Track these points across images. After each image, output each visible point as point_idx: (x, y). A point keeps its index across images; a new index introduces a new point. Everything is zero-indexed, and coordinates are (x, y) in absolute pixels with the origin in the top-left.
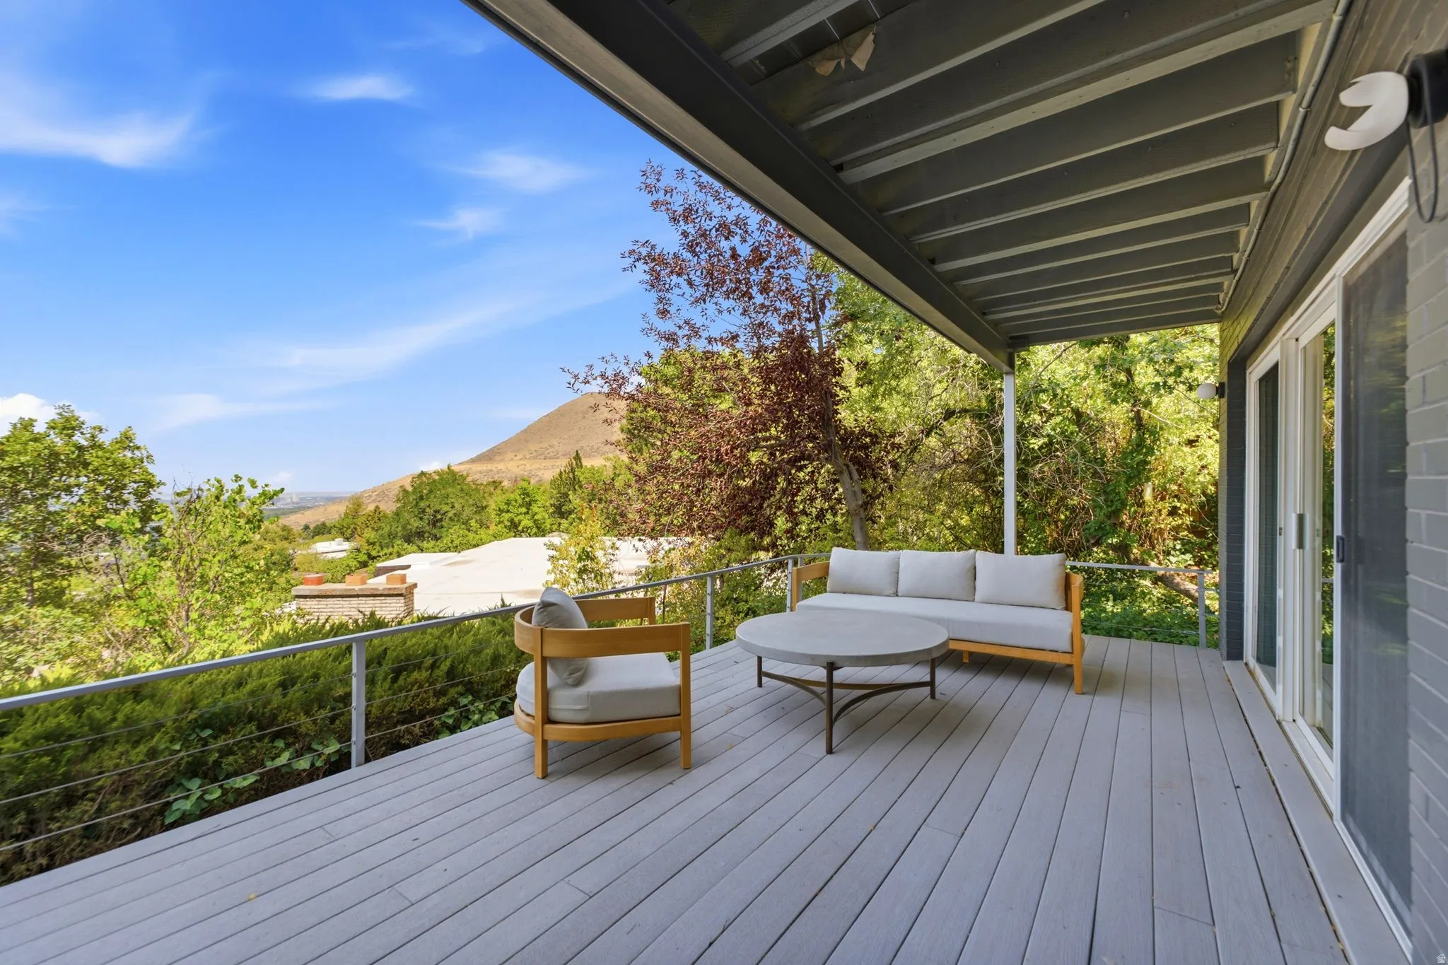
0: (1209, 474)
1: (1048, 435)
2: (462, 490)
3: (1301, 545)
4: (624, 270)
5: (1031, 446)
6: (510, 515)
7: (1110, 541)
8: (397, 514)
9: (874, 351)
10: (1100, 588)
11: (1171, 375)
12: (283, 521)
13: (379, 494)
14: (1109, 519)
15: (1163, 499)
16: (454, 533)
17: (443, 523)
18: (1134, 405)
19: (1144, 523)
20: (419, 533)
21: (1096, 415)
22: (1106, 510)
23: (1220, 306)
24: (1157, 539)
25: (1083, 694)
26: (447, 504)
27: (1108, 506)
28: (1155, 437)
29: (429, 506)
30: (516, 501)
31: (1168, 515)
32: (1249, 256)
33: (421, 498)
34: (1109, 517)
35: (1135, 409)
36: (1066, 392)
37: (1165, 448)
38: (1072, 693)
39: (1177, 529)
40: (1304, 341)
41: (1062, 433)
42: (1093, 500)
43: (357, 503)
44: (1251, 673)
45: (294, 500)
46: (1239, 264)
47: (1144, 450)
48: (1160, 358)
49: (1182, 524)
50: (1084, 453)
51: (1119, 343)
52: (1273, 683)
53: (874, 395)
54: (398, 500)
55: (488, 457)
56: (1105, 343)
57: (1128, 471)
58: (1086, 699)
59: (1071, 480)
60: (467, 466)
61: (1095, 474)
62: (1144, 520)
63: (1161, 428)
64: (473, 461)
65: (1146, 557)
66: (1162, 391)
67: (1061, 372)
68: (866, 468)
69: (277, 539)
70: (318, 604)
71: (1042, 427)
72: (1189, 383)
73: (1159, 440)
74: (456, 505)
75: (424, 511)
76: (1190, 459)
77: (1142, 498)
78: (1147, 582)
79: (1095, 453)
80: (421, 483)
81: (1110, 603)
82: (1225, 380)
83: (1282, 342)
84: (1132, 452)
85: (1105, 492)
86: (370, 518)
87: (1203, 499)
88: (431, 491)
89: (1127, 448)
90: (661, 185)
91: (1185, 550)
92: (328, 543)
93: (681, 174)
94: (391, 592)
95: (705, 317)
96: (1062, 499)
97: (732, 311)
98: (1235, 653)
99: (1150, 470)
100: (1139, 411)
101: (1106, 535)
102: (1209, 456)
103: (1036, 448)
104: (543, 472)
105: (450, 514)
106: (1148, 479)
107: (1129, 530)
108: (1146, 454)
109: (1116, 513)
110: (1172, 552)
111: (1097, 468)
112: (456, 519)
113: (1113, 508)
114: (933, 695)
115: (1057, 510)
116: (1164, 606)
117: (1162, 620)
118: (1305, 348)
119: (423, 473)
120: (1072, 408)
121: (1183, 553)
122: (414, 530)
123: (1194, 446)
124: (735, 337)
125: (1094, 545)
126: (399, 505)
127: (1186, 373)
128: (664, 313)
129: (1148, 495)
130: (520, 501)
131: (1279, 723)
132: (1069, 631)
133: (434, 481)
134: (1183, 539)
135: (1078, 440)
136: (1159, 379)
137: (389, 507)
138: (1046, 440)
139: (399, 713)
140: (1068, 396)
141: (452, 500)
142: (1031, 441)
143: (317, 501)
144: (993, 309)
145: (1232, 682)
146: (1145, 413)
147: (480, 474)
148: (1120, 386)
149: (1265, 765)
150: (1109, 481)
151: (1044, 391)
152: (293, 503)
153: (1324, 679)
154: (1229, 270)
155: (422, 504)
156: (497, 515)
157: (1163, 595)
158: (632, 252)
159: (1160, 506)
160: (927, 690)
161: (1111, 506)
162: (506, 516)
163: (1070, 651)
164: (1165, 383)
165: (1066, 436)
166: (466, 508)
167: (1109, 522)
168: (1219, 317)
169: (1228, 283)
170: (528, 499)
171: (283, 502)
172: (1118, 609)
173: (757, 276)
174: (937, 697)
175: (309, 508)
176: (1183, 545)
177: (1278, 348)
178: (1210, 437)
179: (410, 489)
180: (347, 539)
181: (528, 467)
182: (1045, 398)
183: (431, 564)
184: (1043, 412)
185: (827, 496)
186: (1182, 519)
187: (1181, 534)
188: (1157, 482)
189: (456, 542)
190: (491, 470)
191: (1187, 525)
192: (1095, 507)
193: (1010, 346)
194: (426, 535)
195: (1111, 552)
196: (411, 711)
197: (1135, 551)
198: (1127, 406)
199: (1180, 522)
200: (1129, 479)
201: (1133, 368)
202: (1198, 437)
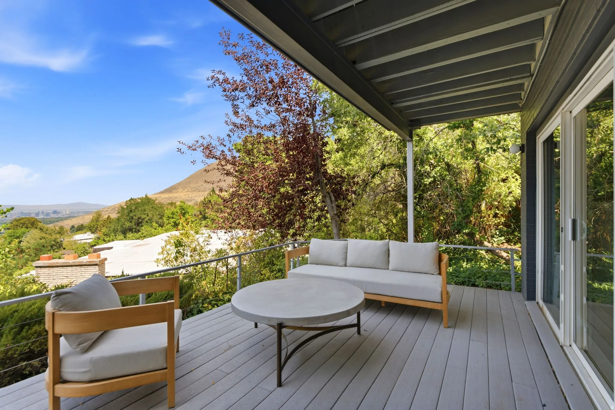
0: (513, 196)
1: (434, 177)
2: (152, 207)
3: (574, 238)
4: (209, 87)
5: (425, 183)
6: (174, 220)
7: (464, 231)
8: (118, 219)
9: (344, 132)
10: (460, 255)
11: (494, 143)
12: (60, 224)
13: (112, 210)
14: (464, 220)
15: (490, 209)
16: (145, 229)
17: (143, 224)
18: (476, 160)
19: (481, 221)
20: (130, 229)
21: (457, 166)
22: (462, 215)
23: (521, 101)
24: (488, 230)
25: (448, 327)
26: (145, 214)
27: (463, 213)
28: (486, 177)
29: (135, 216)
30: (177, 212)
31: (493, 217)
32: (541, 63)
33: (131, 211)
34: (464, 218)
35: (477, 162)
36: (442, 154)
37: (491, 183)
38: (442, 327)
39: (497, 225)
40: (575, 113)
41: (440, 175)
42: (456, 210)
43: (99, 215)
44: (541, 309)
45: (67, 213)
46: (535, 71)
47: (481, 184)
48: (489, 134)
49: (500, 222)
50: (451, 185)
51: (469, 127)
52: (558, 324)
53: (345, 156)
54: (119, 212)
55: (170, 190)
56: (461, 127)
57: (473, 195)
58: (450, 330)
59: (445, 199)
60: (159, 195)
61: (457, 196)
62: (481, 220)
63: (490, 172)
64: (162, 193)
65: (482, 239)
66: (490, 153)
67: (439, 143)
68: (339, 194)
69: (52, 233)
70: (49, 271)
71: (430, 173)
72: (504, 148)
73: (488, 178)
74: (149, 215)
75: (132, 218)
76: (503, 189)
77: (480, 209)
78: (483, 252)
79: (457, 186)
80: (131, 204)
81: (465, 263)
82: (525, 142)
83: (562, 113)
84: (475, 185)
85: (462, 206)
86: (105, 222)
87: (510, 209)
88: (136, 208)
89: (473, 183)
90: (230, 41)
91: (501, 235)
92: (83, 235)
93: (242, 37)
94: (91, 263)
95: (258, 116)
96: (442, 209)
97: (271, 112)
98: (531, 296)
99: (484, 195)
100: (478, 163)
101: (463, 228)
102: (513, 187)
103: (428, 183)
104: (198, 198)
105: (146, 219)
106: (483, 199)
107: (474, 225)
108: (482, 186)
109: (468, 217)
110: (495, 236)
111: (458, 193)
112: (149, 222)
113: (466, 214)
114: (359, 332)
115: (439, 215)
116: (491, 264)
117: (491, 272)
118: (575, 117)
119: (132, 199)
120: (445, 162)
121: (500, 237)
122: (127, 227)
123: (506, 182)
124: (273, 126)
125: (457, 233)
126: (119, 215)
127: (502, 143)
128: (236, 113)
129: (483, 207)
130: (179, 212)
131: (562, 347)
132: (440, 290)
133: (138, 203)
134: (500, 229)
135: (448, 179)
136: (488, 146)
137: (114, 216)
138: (432, 179)
139: (20, 355)
140: (443, 156)
141: (148, 212)
142: (425, 180)
143: (79, 213)
144: (397, 101)
145: (531, 315)
146: (482, 164)
147: (164, 199)
148: (469, 150)
149: (559, 383)
150: (464, 200)
151: (431, 153)
152: (67, 215)
153: (588, 320)
154: (529, 74)
155: (131, 215)
156: (167, 219)
157: (491, 258)
158: (213, 77)
159: (489, 212)
160: (355, 329)
161: (465, 213)
162: (172, 220)
163: (441, 302)
164: (492, 148)
165: (442, 177)
166: (155, 216)
167: (464, 221)
168: (521, 108)
169: (527, 83)
170: (183, 212)
171: (61, 214)
172: (469, 266)
173: (281, 92)
174: (361, 333)
175: (75, 217)
176: (500, 232)
177: (560, 117)
178: (513, 178)
179: (125, 207)
180: (93, 233)
181: (190, 195)
182: (431, 157)
183: (124, 246)
184: (431, 165)
185: (322, 210)
186: (499, 219)
187: (499, 227)
188: (487, 200)
189: (145, 234)
190: (171, 197)
191: (502, 222)
192: (457, 214)
193: (410, 126)
194: (134, 230)
195: (465, 236)
196: (31, 351)
197: (477, 236)
198: (472, 161)
199: (499, 221)
200: (474, 199)
201: (475, 140)
202: (507, 177)
